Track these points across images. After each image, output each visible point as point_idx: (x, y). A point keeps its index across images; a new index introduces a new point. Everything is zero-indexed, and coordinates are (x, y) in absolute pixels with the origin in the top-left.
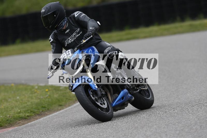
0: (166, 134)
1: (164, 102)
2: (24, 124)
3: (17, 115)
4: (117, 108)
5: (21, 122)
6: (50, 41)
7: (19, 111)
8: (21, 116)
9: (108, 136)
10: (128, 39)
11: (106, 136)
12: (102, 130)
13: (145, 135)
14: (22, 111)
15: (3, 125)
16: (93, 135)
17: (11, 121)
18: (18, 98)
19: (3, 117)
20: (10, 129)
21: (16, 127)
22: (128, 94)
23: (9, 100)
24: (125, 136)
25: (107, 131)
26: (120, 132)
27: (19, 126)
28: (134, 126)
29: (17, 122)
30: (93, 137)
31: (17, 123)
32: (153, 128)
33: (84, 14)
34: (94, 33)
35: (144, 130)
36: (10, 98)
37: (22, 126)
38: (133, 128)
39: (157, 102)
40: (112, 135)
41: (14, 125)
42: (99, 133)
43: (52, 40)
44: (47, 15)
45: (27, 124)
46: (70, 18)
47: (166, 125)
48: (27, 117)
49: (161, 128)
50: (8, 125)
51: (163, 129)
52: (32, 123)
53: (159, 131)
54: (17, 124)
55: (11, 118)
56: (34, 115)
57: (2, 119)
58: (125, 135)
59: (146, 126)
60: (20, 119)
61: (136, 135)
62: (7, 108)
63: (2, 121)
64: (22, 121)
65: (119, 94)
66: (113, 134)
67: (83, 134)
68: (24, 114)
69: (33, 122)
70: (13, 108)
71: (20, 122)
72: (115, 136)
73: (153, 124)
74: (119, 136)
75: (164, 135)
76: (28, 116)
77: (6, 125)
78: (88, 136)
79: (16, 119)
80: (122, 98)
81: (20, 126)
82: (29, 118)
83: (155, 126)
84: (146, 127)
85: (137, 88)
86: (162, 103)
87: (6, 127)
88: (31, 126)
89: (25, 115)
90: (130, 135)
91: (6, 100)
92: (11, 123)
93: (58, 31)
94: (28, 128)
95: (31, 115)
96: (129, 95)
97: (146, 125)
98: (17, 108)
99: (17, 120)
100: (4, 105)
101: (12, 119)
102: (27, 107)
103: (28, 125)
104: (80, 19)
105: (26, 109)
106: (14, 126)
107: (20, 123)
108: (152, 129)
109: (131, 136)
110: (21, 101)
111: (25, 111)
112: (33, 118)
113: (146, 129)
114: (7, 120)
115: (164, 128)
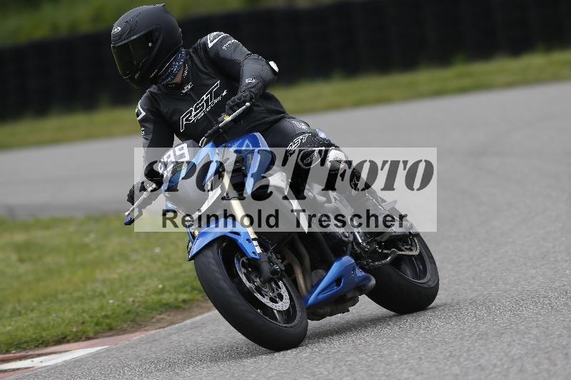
0: (566, 354)
1: (561, 264)
2: (172, 323)
3: (155, 298)
4: (322, 311)
5: (166, 317)
6: (138, 116)
7: (160, 286)
8: (164, 302)
9: (406, 357)
10: (463, 90)
11: (400, 357)
12: (388, 341)
13: (506, 355)
14: (168, 288)
15: (117, 326)
16: (364, 356)
17: (137, 314)
18: (158, 250)
19: (117, 303)
20: (136, 337)
21: (153, 332)
22: (354, 270)
23: (134, 257)
24: (450, 359)
25: (402, 344)
26: (437, 346)
27: (160, 328)
28: (476, 331)
29: (153, 318)
30: (362, 359)
31: (154, 320)
32: (530, 335)
33: (233, 41)
34: (256, 95)
35: (505, 340)
36: (135, 251)
37: (169, 328)
38: (475, 336)
39: (542, 265)
40: (414, 354)
41: (145, 326)
42: (380, 349)
43: (143, 113)
44: (127, 43)
45: (182, 324)
46: (196, 50)
47: (564, 328)
48: (182, 305)
49: (552, 336)
50: (129, 325)
51: (556, 340)
52: (197, 321)
53: (548, 345)
54: (154, 322)
55: (139, 306)
56: (202, 299)
57: (114, 310)
58: (450, 356)
59: (511, 331)
60: (162, 309)
61: (482, 354)
62: (128, 278)
63: (113, 313)
64: (169, 316)
65: (327, 270)
66: (419, 351)
67: (336, 352)
68: (174, 295)
69: (198, 318)
70: (142, 279)
71: (163, 319)
72: (423, 357)
73: (531, 325)
74: (435, 358)
75: (561, 355)
76: (184, 301)
77: (125, 326)
78: (348, 356)
79: (152, 309)
80: (337, 281)
81: (164, 327)
82: (187, 306)
83: (535, 331)
84: (511, 333)
85: (386, 251)
86: (555, 268)
87: (124, 331)
88: (194, 327)
89: (176, 299)
90: (465, 355)
91: (124, 257)
92: (138, 319)
93: (159, 89)
94: (184, 333)
95: (192, 298)
96: (360, 273)
97: (512, 328)
98: (156, 279)
99: (155, 312)
100: (119, 271)
101: (141, 309)
102: (183, 275)
103: (185, 325)
104: (222, 54)
105: (180, 282)
106: (146, 328)
107: (163, 321)
108: (526, 340)
109: (468, 359)
110: (166, 260)
111: (175, 288)
112: (198, 306)
113: (509, 339)
114: (128, 312)
115: (560, 336)
